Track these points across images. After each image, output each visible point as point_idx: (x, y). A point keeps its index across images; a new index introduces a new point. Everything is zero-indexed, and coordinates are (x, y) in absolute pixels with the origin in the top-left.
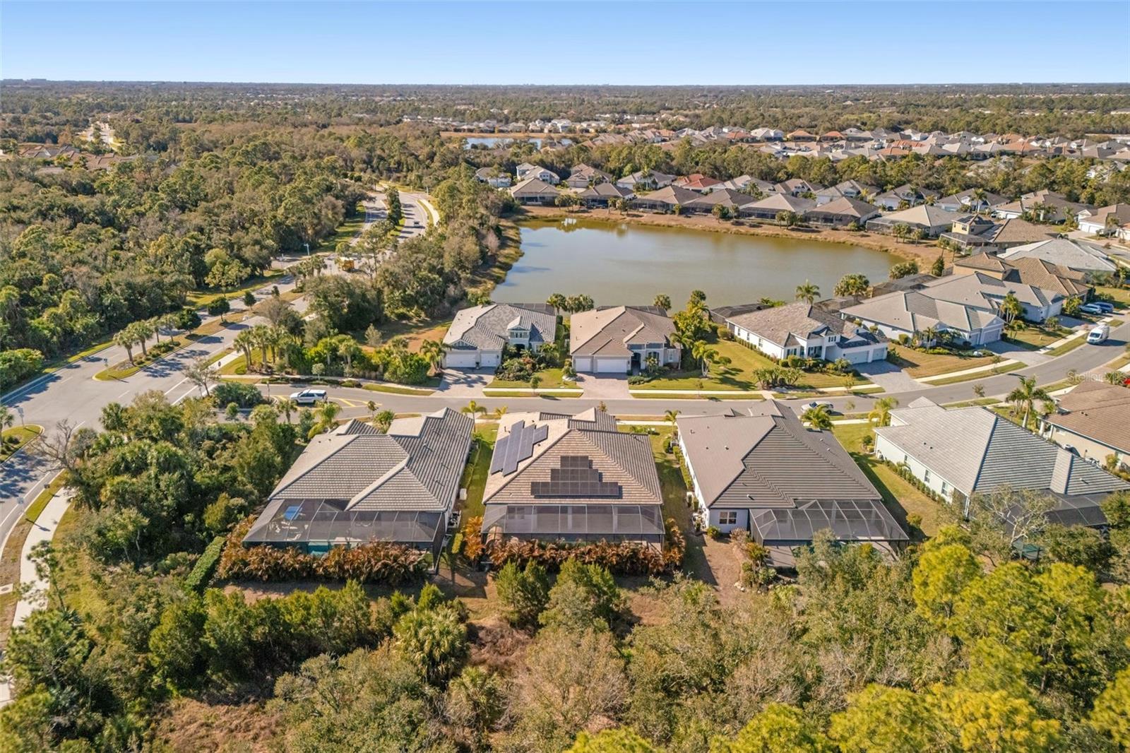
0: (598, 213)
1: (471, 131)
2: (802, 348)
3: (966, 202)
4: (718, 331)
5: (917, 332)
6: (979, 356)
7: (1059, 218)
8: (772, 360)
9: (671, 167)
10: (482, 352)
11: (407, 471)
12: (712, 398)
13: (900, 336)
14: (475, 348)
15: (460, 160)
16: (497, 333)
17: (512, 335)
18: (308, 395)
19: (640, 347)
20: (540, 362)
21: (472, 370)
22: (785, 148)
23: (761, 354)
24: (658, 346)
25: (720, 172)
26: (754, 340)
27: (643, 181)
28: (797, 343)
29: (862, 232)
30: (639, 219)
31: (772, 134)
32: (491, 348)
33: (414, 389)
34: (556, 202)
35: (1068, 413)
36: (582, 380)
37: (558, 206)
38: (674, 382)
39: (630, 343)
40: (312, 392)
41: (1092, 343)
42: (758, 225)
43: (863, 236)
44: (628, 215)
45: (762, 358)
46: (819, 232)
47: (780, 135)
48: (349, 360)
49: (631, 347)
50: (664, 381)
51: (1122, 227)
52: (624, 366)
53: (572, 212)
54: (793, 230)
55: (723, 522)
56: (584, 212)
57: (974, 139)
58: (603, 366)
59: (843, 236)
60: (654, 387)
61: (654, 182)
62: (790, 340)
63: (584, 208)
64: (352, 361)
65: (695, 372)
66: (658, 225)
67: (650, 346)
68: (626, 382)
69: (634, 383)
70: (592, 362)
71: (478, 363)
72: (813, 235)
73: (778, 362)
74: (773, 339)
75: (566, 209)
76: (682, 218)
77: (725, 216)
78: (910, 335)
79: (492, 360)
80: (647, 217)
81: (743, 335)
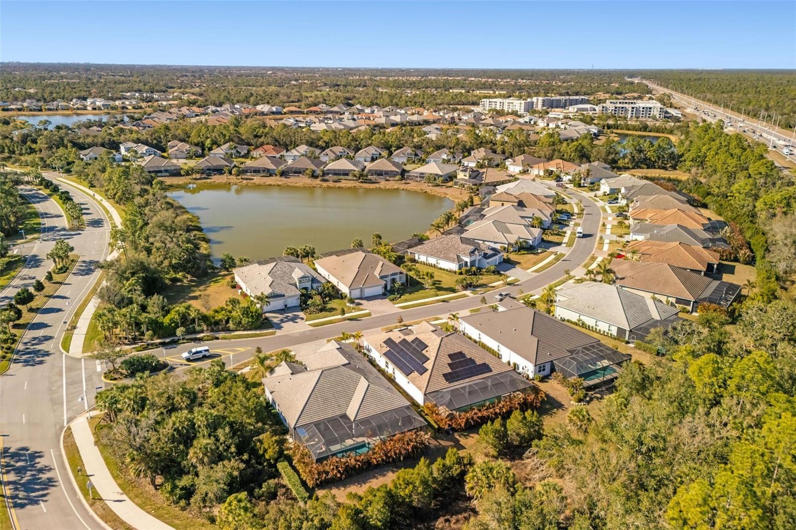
0: (217, 179)
1: (19, 110)
2: (466, 263)
3: (445, 157)
5: (509, 244)
6: (541, 253)
7: (495, 163)
8: (450, 271)
9: (242, 140)
10: (288, 297)
11: (372, 386)
12: (444, 301)
13: (501, 247)
14: (284, 295)
15: (65, 142)
17: (300, 282)
18: (197, 352)
19: (385, 277)
21: (285, 311)
22: (296, 121)
23: (441, 269)
24: (396, 274)
25: (279, 143)
26: (432, 261)
27: (229, 152)
28: (463, 260)
29: (404, 181)
30: (253, 181)
31: (274, 109)
32: (293, 294)
33: (258, 332)
34: (182, 172)
35: (624, 278)
36: (359, 304)
37: (184, 175)
38: (413, 295)
39: (381, 275)
40: (199, 349)
41: (579, 237)
42: (338, 181)
43: (406, 183)
44: (242, 179)
45: (442, 271)
46: (378, 183)
47: (280, 110)
49: (382, 278)
50: (407, 296)
51: (532, 167)
52: (380, 290)
53: (196, 179)
54: (362, 182)
55: (540, 371)
56: (205, 178)
57: (398, 111)
58: (368, 292)
59: (393, 184)
60: (406, 301)
61: (238, 152)
62: (459, 259)
63: (204, 176)
65: (419, 287)
66: (270, 185)
67: (391, 275)
68: (387, 300)
69: (392, 300)
70: (361, 291)
71: (286, 306)
72: (377, 185)
73: (455, 272)
74: (447, 259)
75: (190, 177)
76: (283, 179)
77: (314, 176)
78: (506, 246)
79: (294, 302)
81: (423, 258)
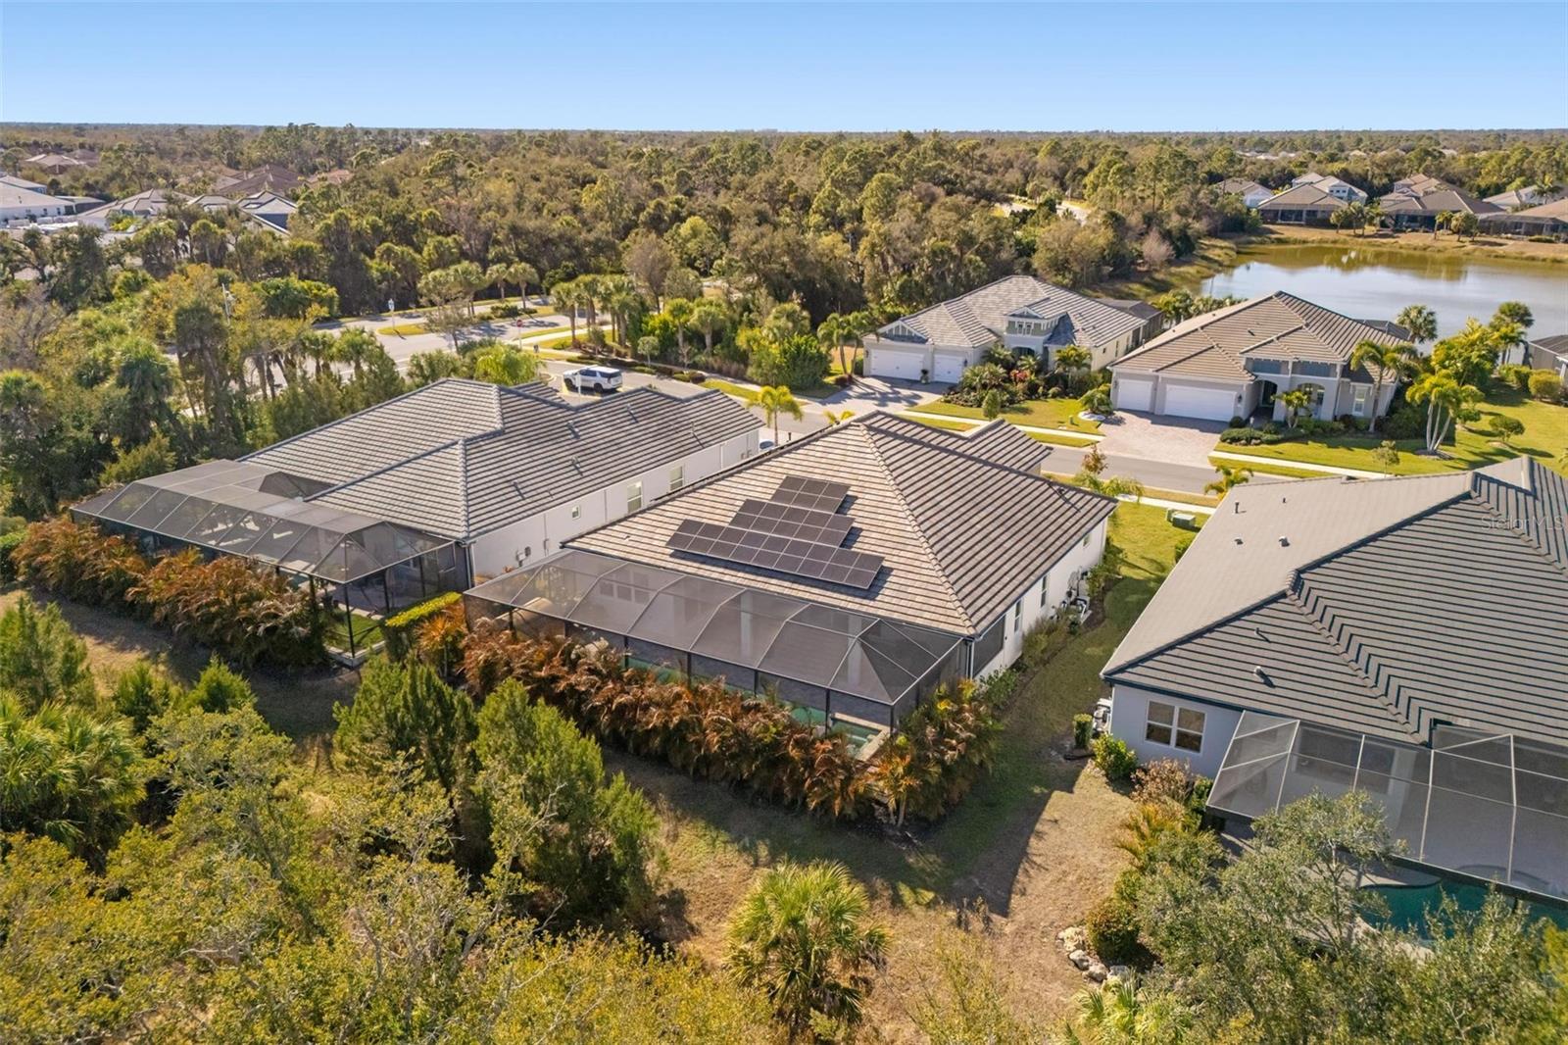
0: (1414, 240)
4: (1531, 382)
10: (936, 350)
11: (459, 448)
14: (924, 341)
16: (986, 324)
17: (1011, 327)
18: (588, 373)
19: (1276, 366)
20: (1050, 383)
21: (910, 384)
24: (1325, 370)
30: (1496, 248)
32: (955, 343)
34: (1333, 219)
36: (1119, 422)
37: (1334, 227)
39: (1254, 355)
44: (1473, 242)
48: (708, 340)
49: (1254, 366)
52: (1226, 404)
53: (1363, 237)
55: (1156, 734)
56: (1385, 236)
58: (1178, 398)
63: (1386, 231)
64: (714, 344)
65: (1414, 442)
67: (1301, 367)
68: (1216, 437)
69: (1234, 440)
70: (1155, 389)
71: (925, 372)
75: (1351, 232)
79: (954, 368)
80: (1512, 246)
